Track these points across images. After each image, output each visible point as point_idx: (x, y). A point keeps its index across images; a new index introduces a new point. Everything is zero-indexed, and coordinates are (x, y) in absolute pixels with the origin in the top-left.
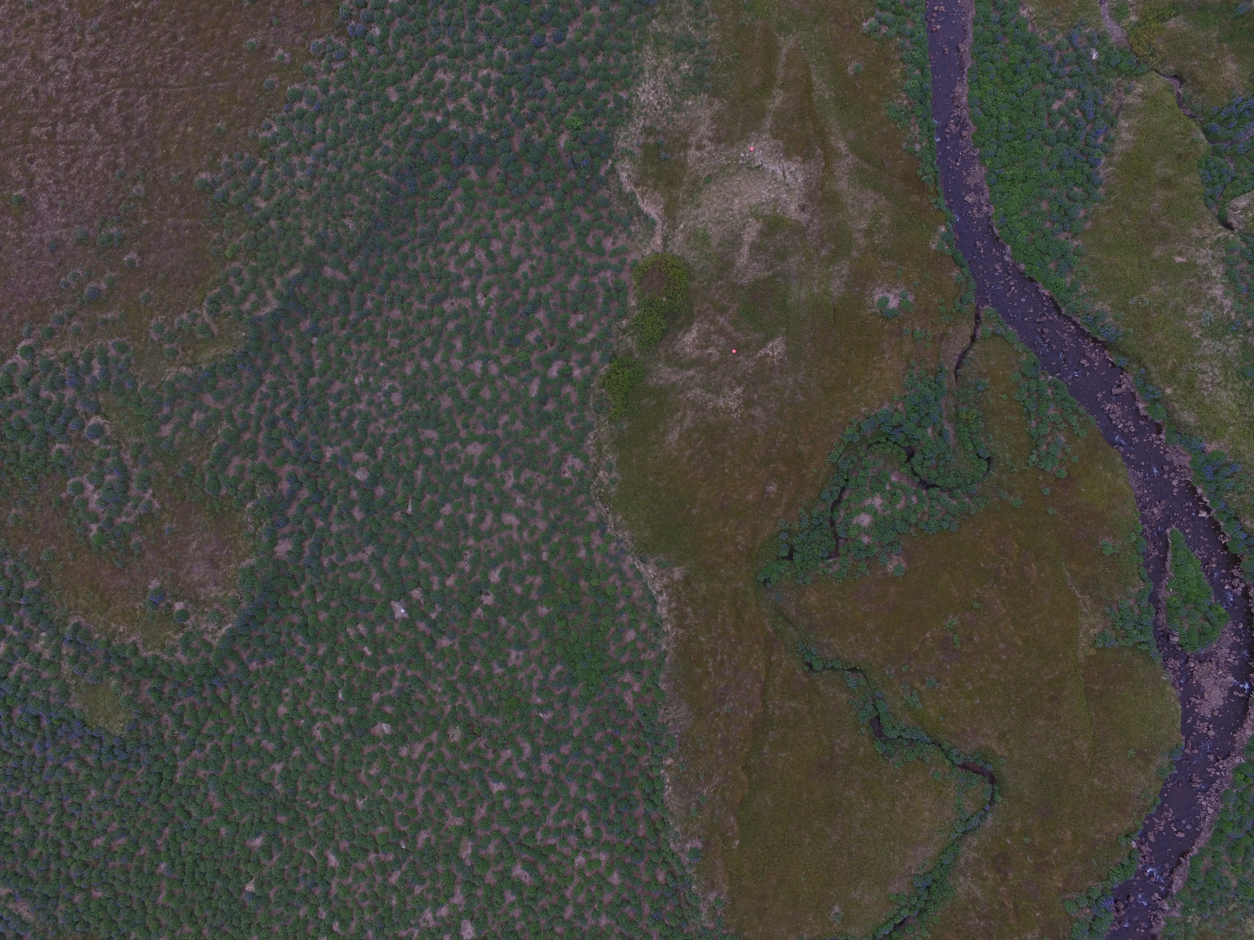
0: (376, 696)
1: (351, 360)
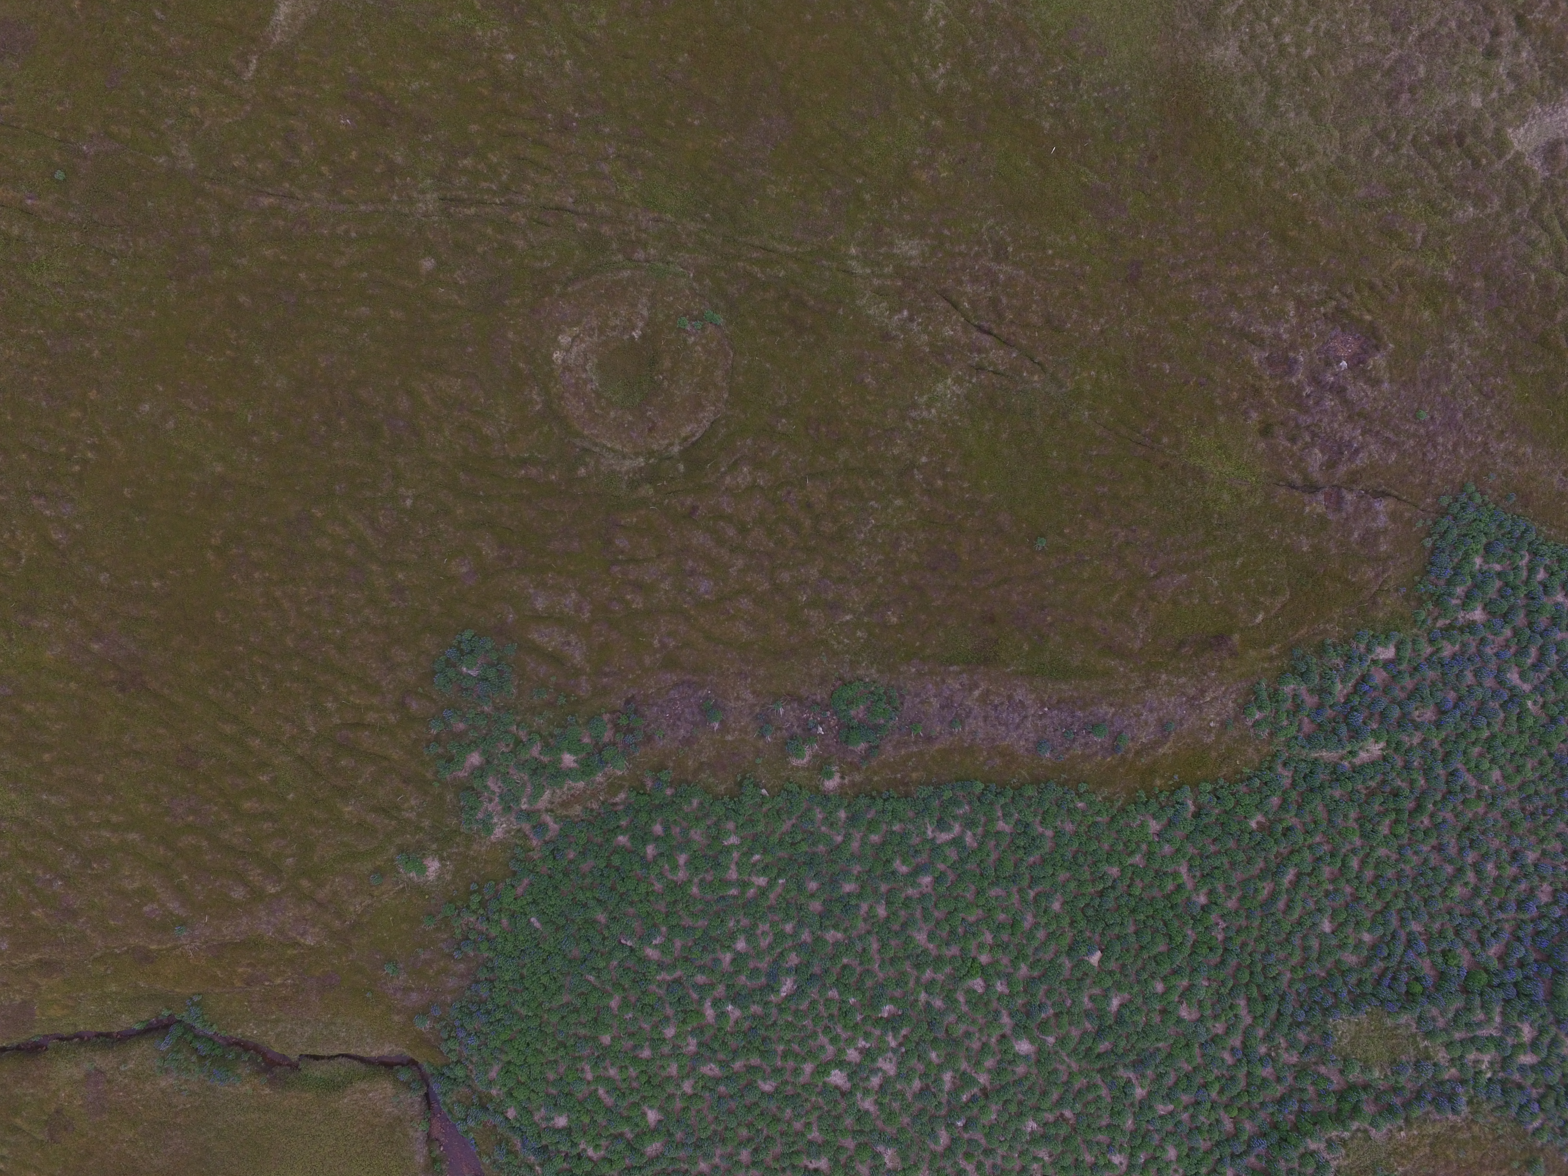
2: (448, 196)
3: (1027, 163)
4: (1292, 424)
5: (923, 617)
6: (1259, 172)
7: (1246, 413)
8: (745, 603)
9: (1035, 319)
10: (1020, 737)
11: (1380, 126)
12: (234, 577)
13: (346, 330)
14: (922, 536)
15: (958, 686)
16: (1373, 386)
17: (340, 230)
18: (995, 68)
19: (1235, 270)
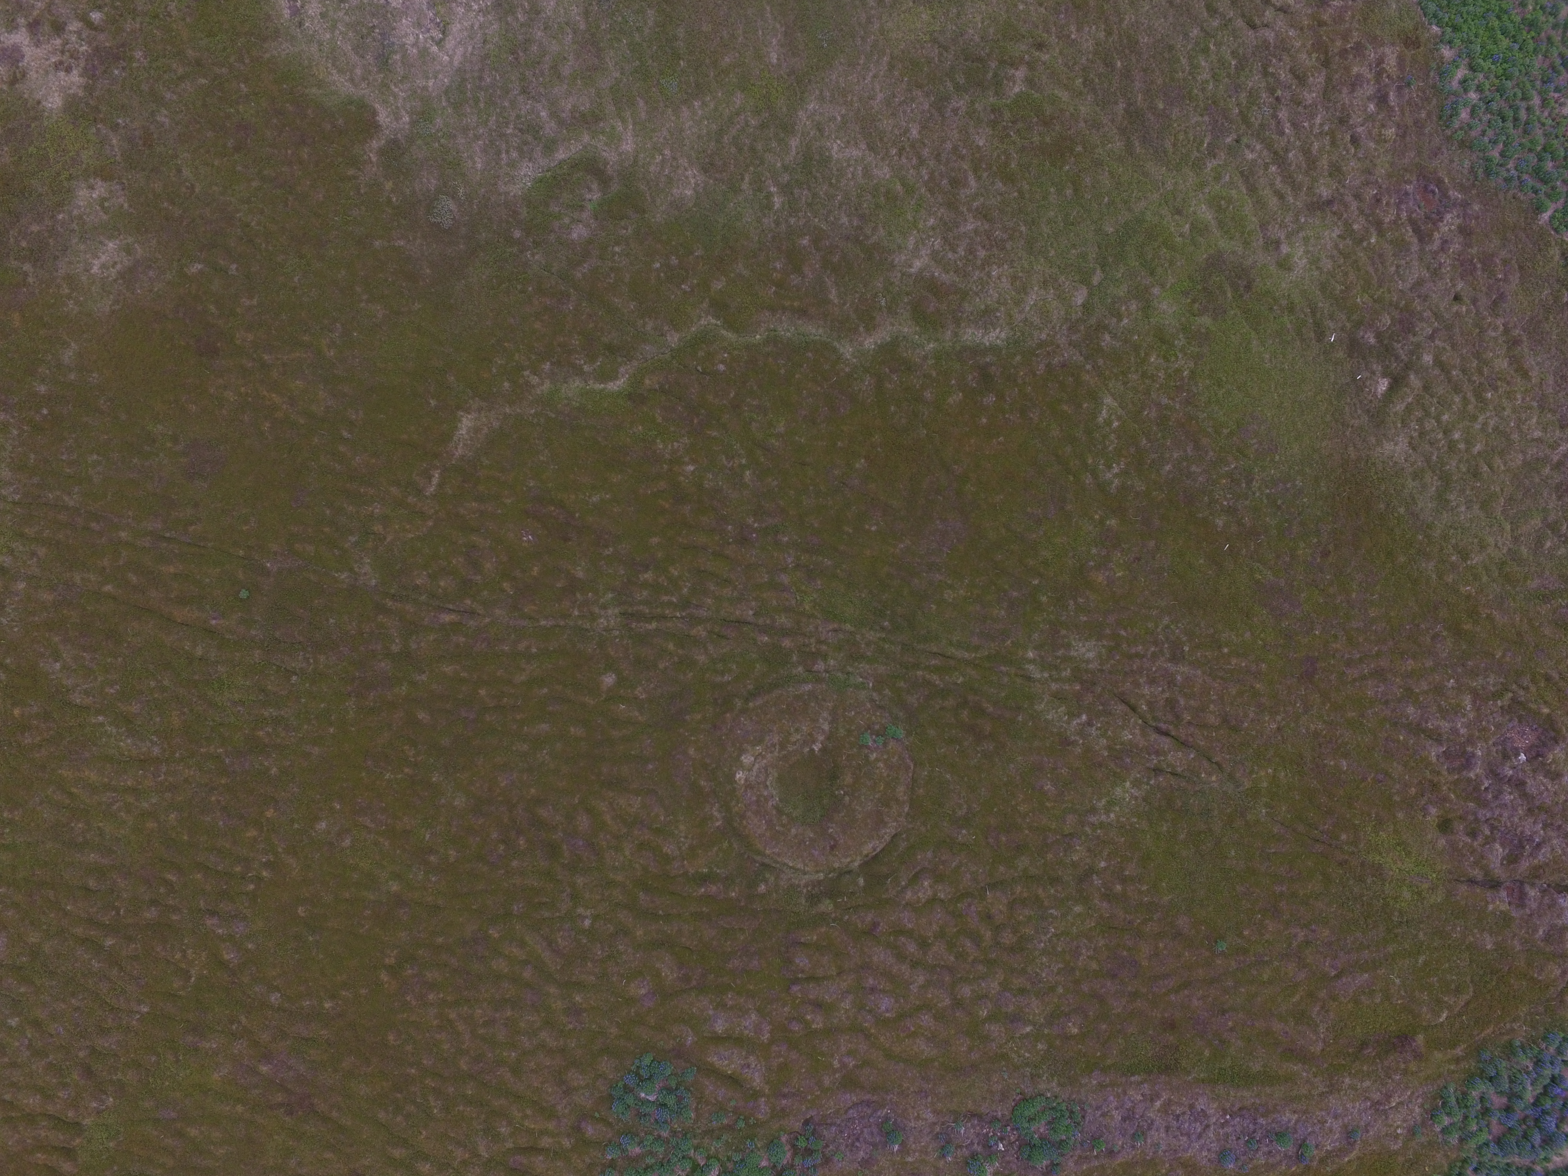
2: (630, 611)
3: (1201, 561)
4: (1471, 817)
5: (1104, 1026)
6: (1431, 565)
7: (1424, 809)
8: (926, 1020)
9: (1212, 720)
10: (1202, 1148)
11: (1552, 518)
12: (408, 998)
13: (525, 747)
14: (1101, 943)
15: (1140, 1097)
16: (1553, 779)
17: (521, 646)
18: (1168, 468)
19: (1411, 664)
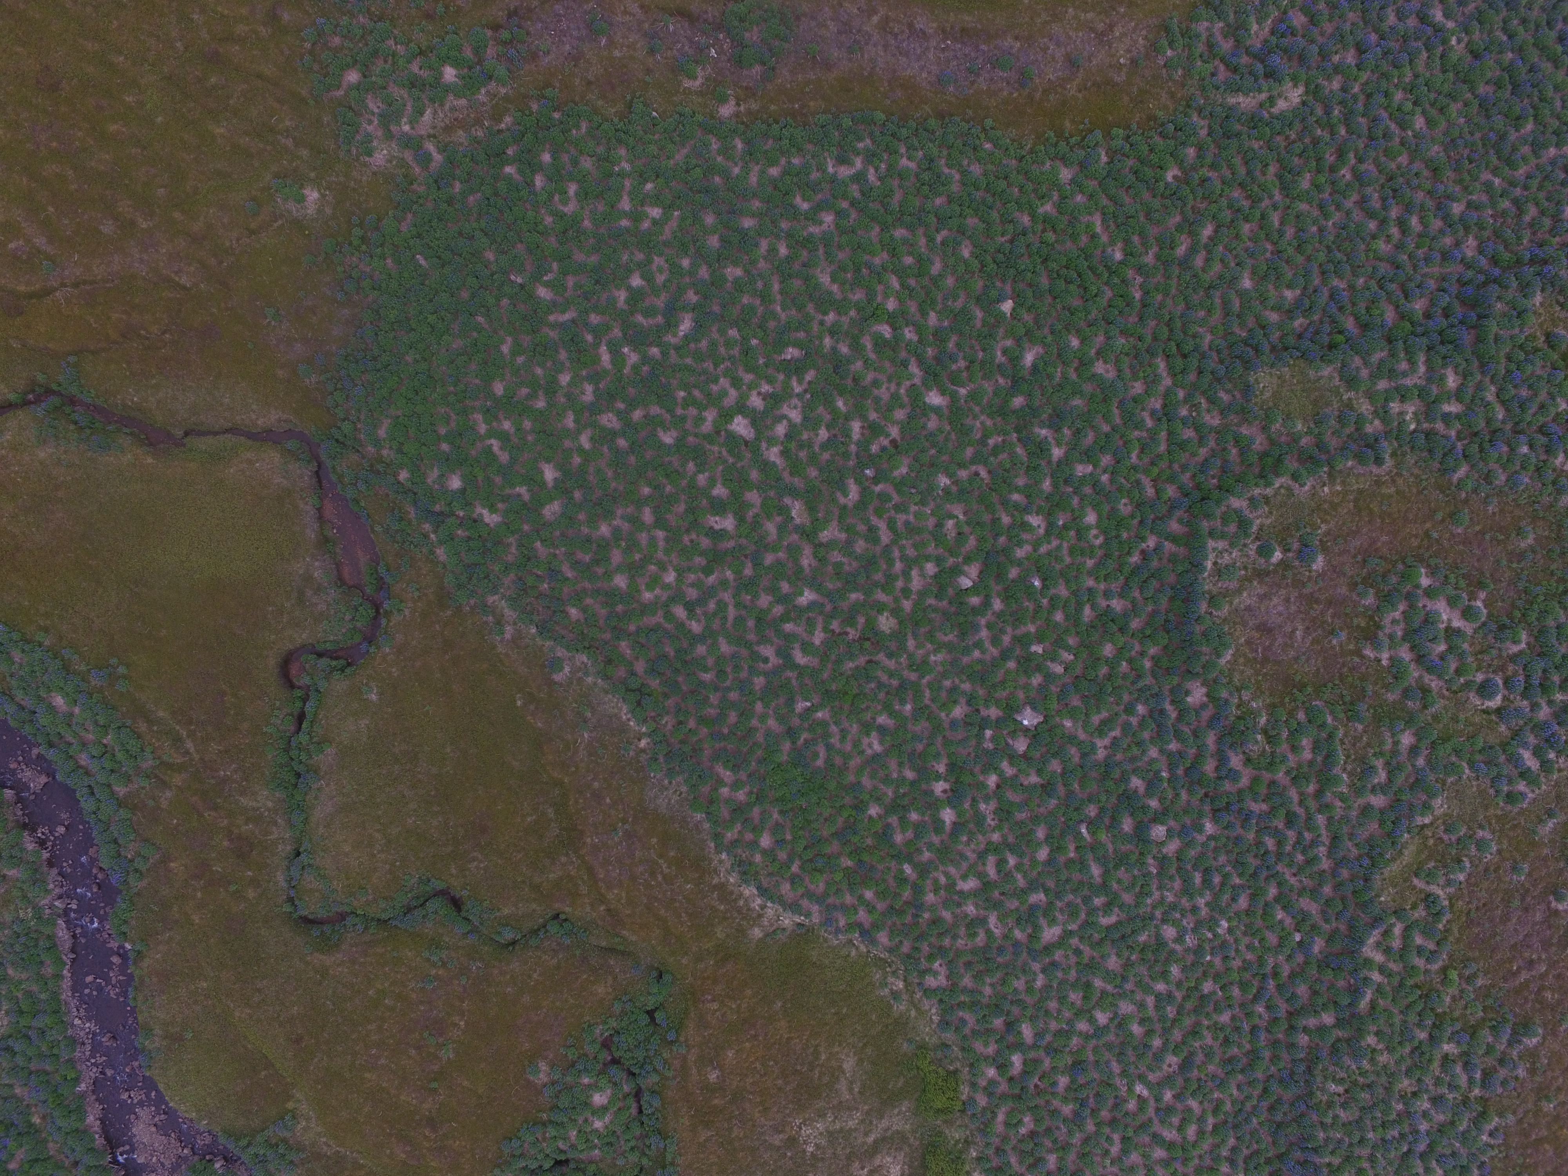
0: (997, 605)
1: (1245, 941)
10: (922, 68)
15: (856, 11)
